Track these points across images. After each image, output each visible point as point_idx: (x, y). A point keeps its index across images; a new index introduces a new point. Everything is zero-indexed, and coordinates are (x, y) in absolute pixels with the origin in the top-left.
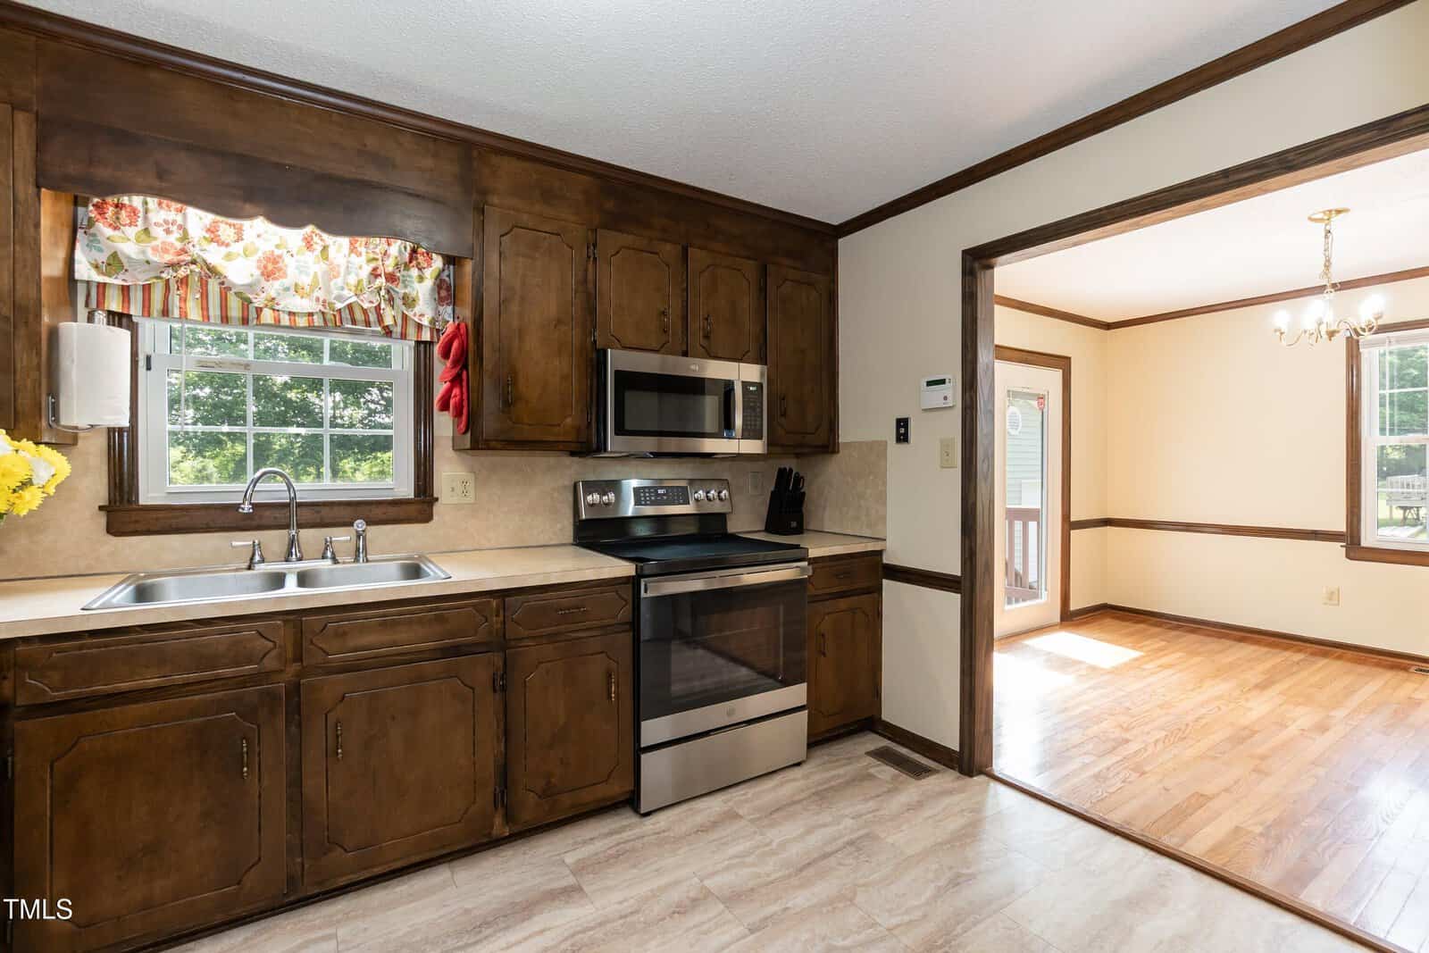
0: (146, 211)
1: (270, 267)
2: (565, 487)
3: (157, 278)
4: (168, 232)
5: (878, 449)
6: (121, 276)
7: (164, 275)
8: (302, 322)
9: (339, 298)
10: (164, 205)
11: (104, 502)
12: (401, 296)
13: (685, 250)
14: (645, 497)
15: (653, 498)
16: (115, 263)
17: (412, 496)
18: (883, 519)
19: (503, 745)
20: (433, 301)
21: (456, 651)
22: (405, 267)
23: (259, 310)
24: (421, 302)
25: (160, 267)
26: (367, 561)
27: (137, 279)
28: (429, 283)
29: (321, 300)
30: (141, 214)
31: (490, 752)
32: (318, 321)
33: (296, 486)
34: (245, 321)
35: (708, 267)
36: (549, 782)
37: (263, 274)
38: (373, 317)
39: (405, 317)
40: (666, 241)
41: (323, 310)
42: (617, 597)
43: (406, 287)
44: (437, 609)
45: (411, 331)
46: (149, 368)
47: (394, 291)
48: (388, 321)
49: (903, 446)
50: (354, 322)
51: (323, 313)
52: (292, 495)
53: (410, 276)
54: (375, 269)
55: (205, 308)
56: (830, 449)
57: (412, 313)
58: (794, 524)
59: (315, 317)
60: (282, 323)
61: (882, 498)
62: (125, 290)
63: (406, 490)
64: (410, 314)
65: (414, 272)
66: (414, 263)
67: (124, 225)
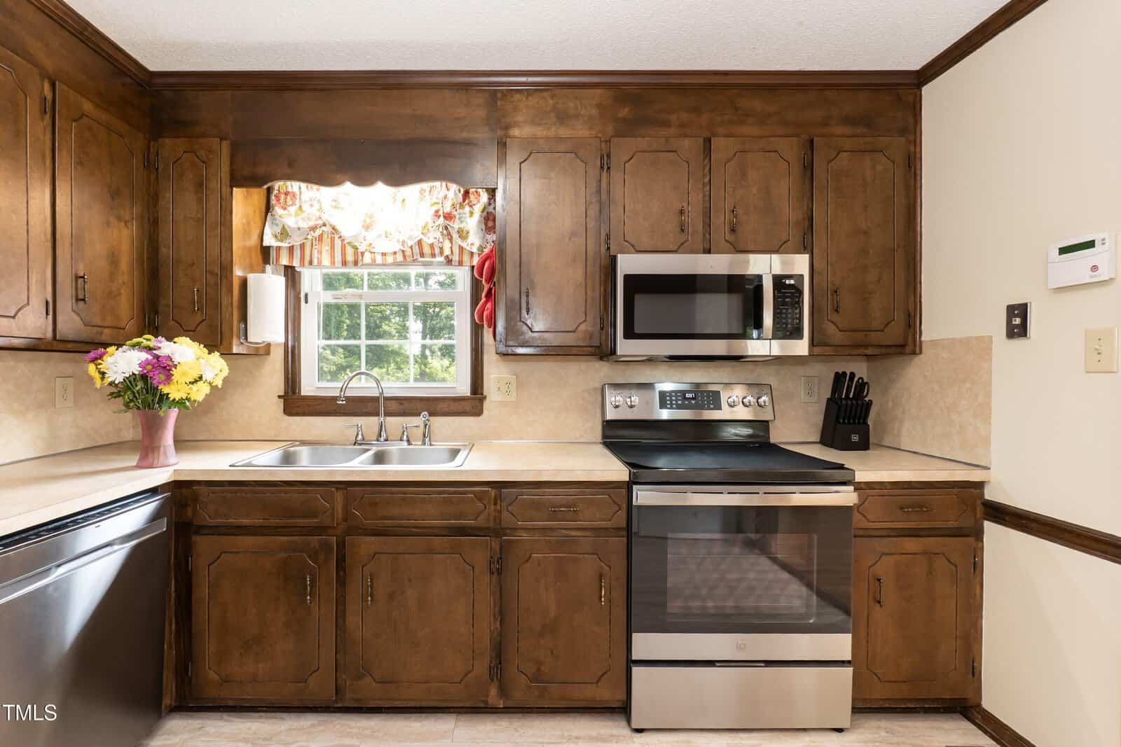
0: (300, 193)
1: (368, 221)
2: (595, 389)
3: (306, 239)
4: (312, 206)
5: (983, 347)
6: (288, 241)
7: (309, 237)
8: (390, 259)
9: (410, 238)
10: (309, 188)
11: (282, 393)
12: (456, 230)
13: (708, 142)
14: (671, 400)
15: (680, 402)
16: (284, 234)
17: (469, 394)
18: (987, 441)
19: (498, 623)
20: (480, 231)
21: (462, 531)
22: (460, 206)
23: (363, 254)
24: (471, 234)
25: (306, 231)
26: (431, 445)
27: (296, 241)
28: (477, 216)
29: (401, 241)
30: (298, 197)
31: (486, 627)
32: (399, 258)
33: (383, 384)
34: (356, 263)
35: (735, 154)
36: (539, 670)
37: (363, 227)
38: (437, 251)
39: (461, 249)
40: (686, 136)
41: (402, 249)
42: (610, 501)
43: (462, 222)
44: (444, 492)
45: (466, 258)
46: (306, 302)
47: (451, 227)
48: (447, 252)
49: (1018, 343)
50: (422, 255)
51: (403, 251)
52: (381, 391)
53: (465, 214)
54: (437, 211)
55: (333, 257)
56: (908, 349)
57: (466, 244)
58: (855, 438)
59: (397, 255)
60: (377, 262)
61: (984, 413)
62: (291, 249)
63: (464, 389)
64: (464, 245)
65: (467, 209)
66: (467, 201)
67: (289, 206)
